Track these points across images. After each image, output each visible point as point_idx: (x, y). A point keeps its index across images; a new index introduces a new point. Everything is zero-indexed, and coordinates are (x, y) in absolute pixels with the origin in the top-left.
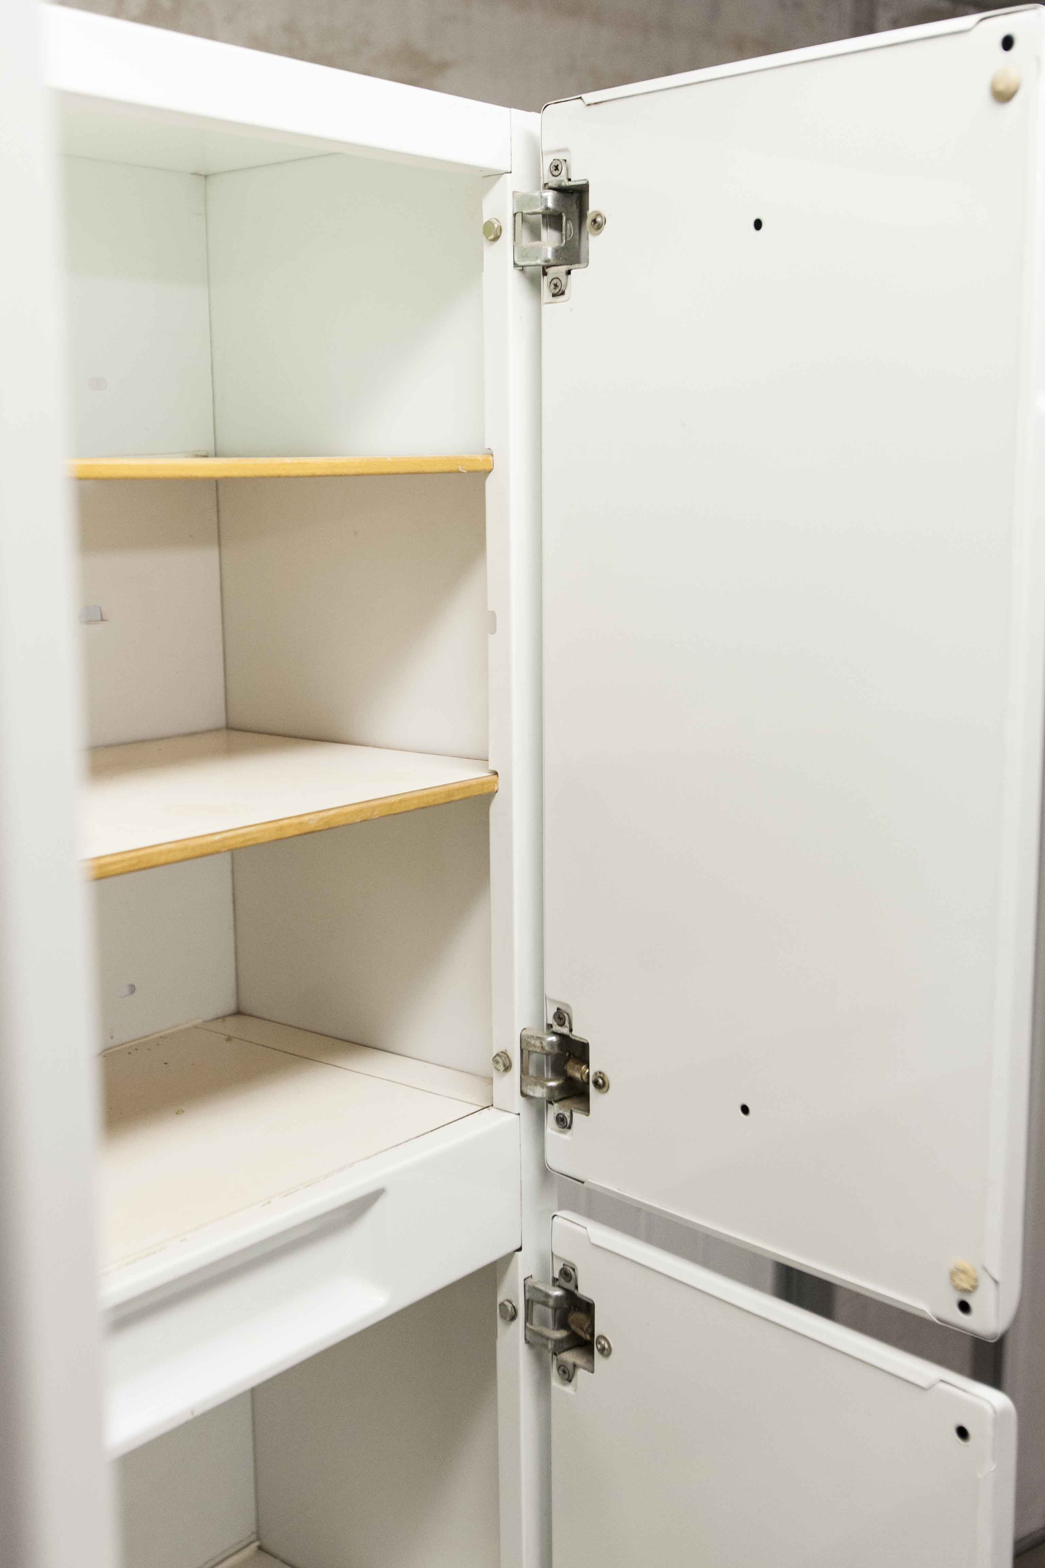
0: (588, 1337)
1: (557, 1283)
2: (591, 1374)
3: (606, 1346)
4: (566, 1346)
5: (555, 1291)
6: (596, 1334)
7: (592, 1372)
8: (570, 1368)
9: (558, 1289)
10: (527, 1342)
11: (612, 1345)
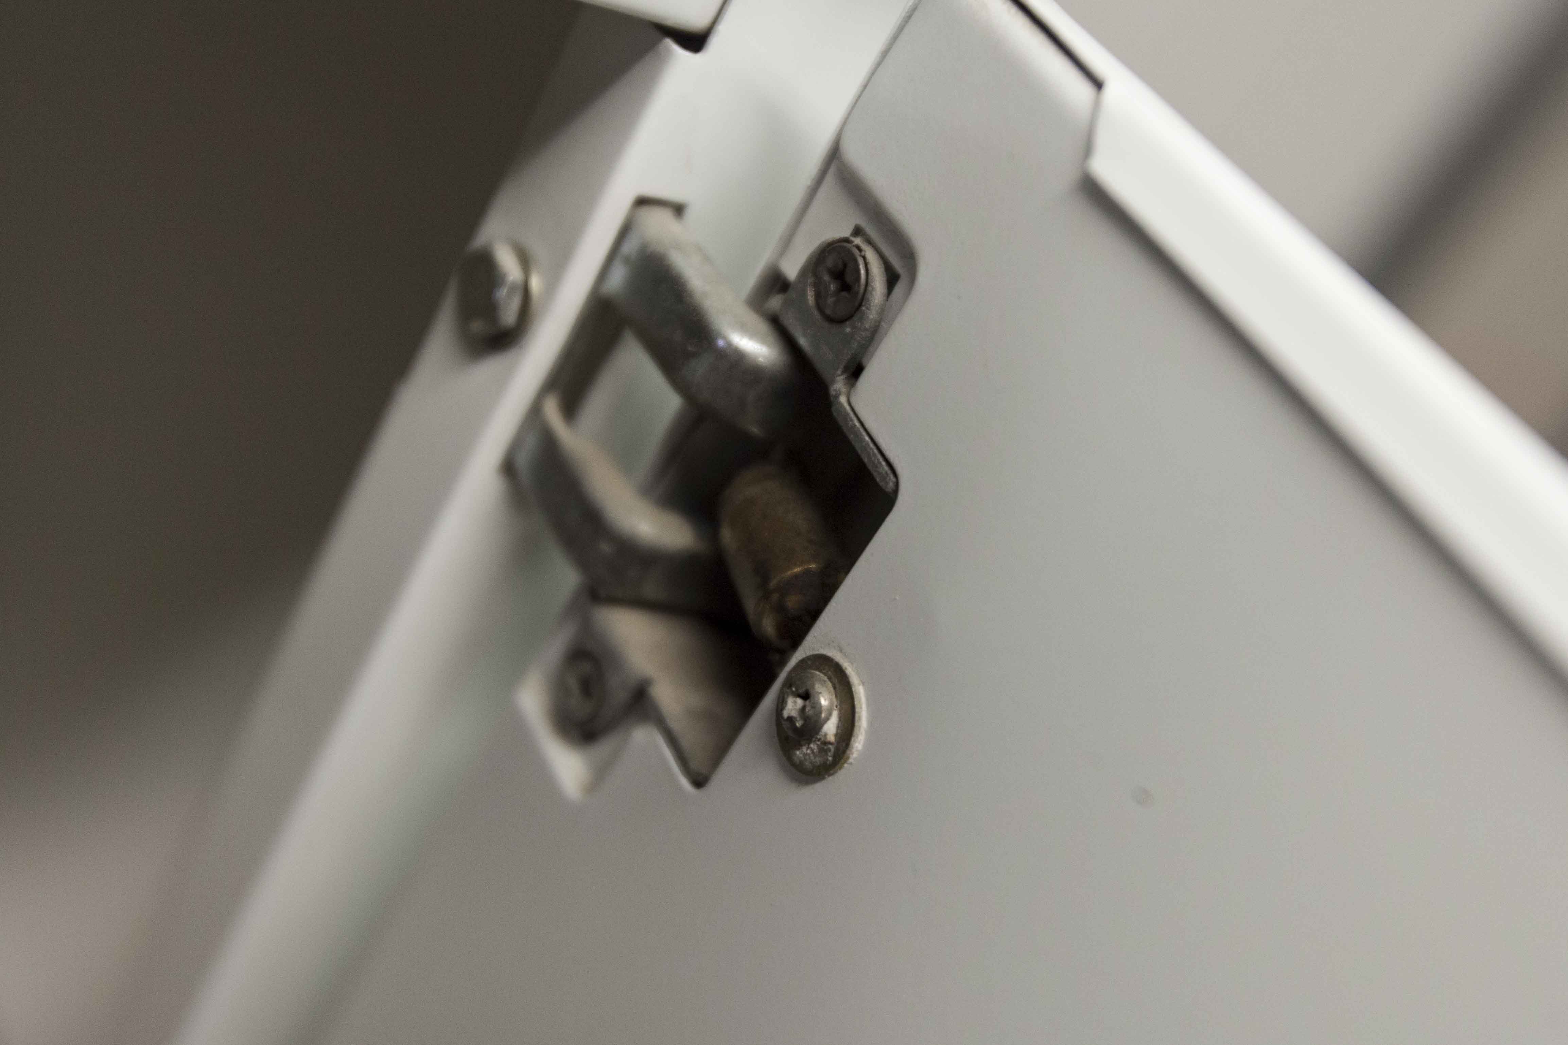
0: (768, 626)
1: (775, 302)
2: (684, 783)
3: (830, 728)
4: (651, 589)
5: (752, 335)
6: (812, 645)
7: (699, 782)
8: (619, 695)
9: (763, 326)
10: (508, 468)
11: (859, 743)
